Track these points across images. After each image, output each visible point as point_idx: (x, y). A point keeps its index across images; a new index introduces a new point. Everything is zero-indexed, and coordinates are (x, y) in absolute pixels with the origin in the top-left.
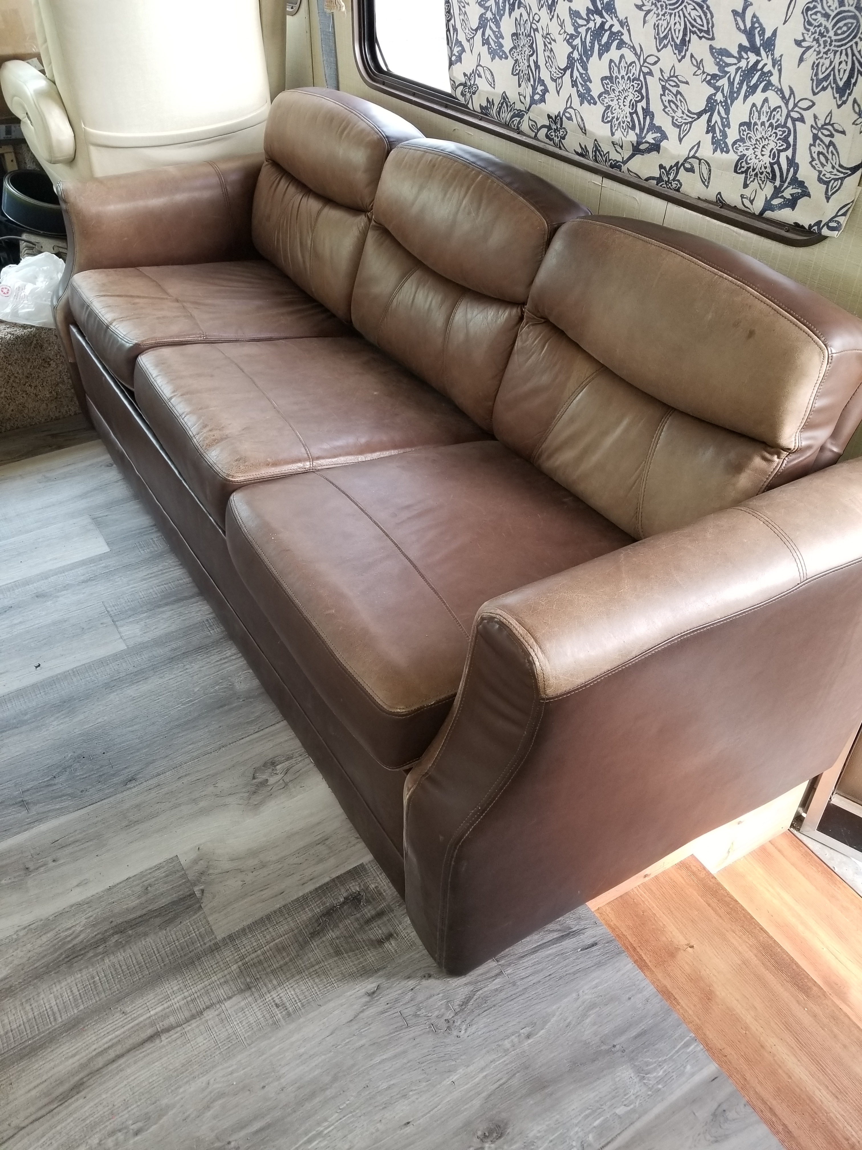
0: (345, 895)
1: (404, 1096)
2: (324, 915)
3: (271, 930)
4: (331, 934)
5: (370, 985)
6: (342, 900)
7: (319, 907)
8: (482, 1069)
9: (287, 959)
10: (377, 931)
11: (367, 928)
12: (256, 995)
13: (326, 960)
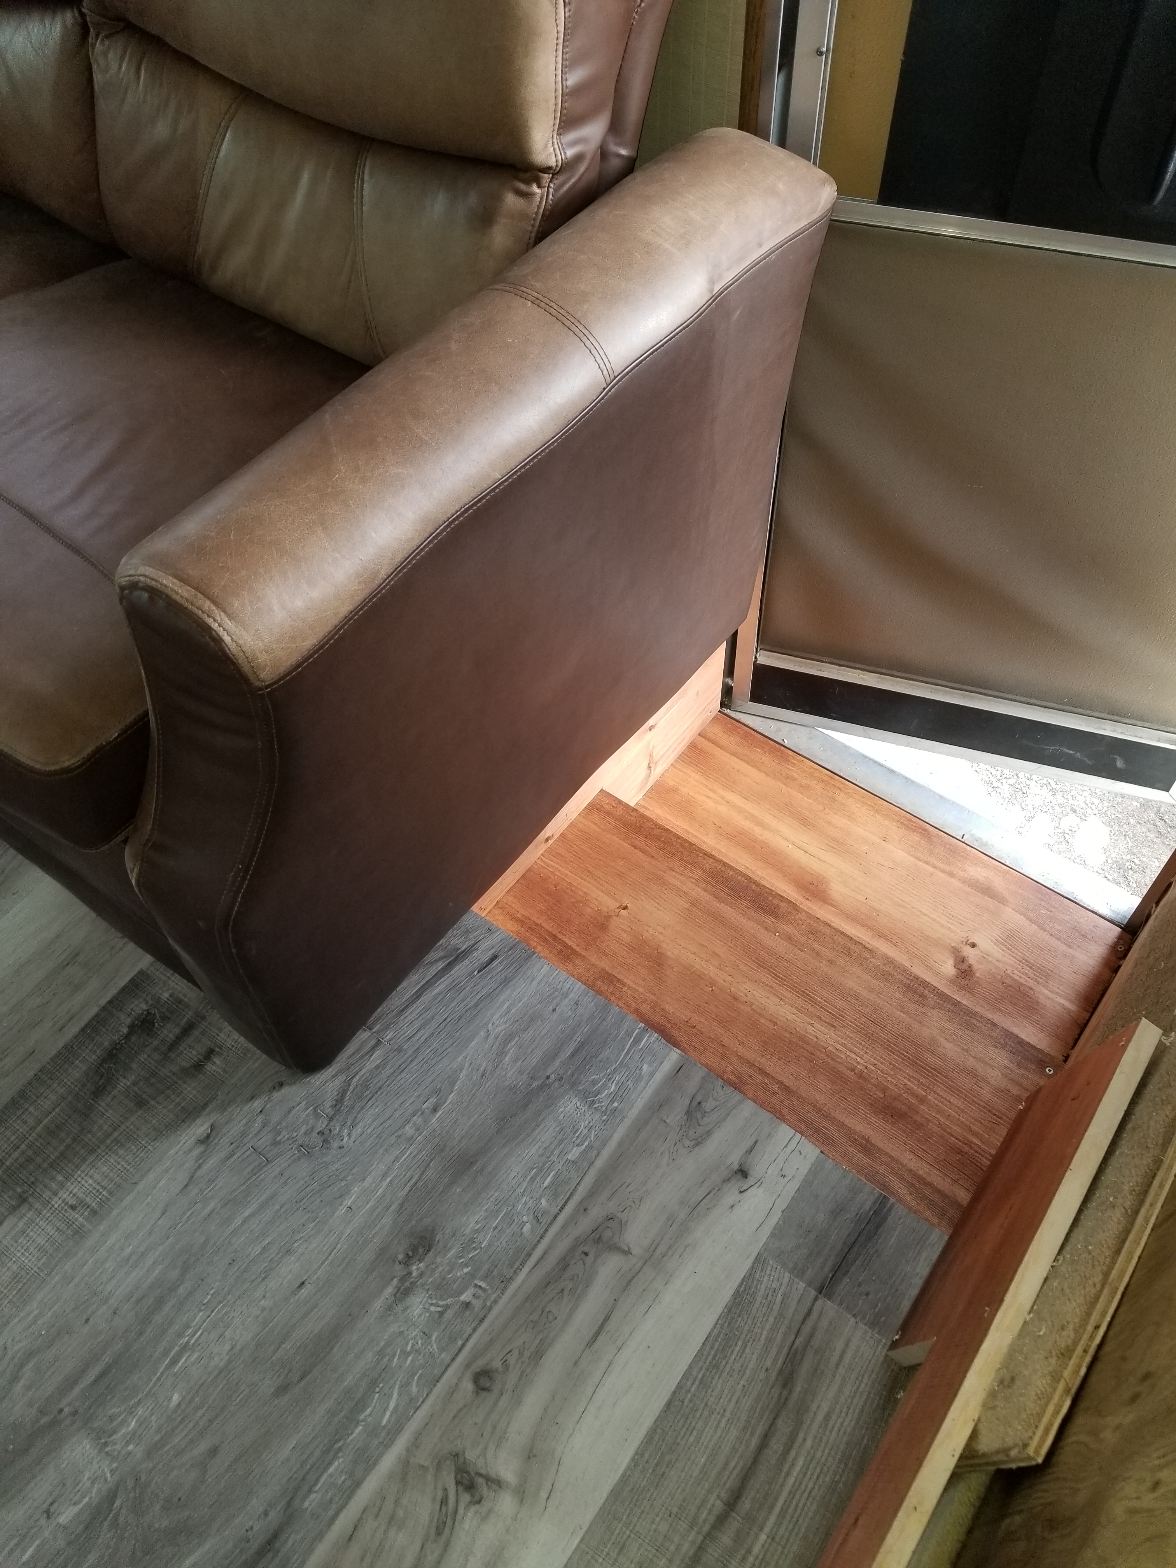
0: (128, 1021)
1: (288, 1252)
2: (104, 1061)
3: (31, 1109)
4: (124, 1083)
5: (200, 1128)
6: (125, 1030)
7: (95, 1052)
8: (385, 1175)
9: (68, 1141)
10: (190, 1053)
11: (173, 1055)
12: (37, 1205)
13: (127, 1119)
